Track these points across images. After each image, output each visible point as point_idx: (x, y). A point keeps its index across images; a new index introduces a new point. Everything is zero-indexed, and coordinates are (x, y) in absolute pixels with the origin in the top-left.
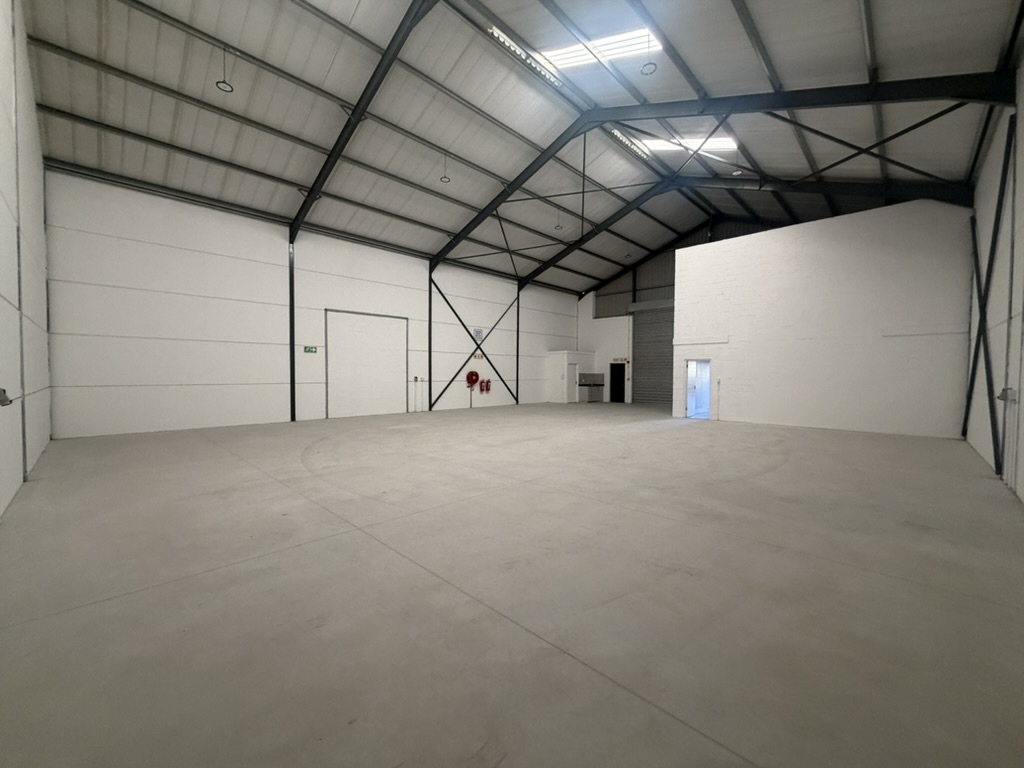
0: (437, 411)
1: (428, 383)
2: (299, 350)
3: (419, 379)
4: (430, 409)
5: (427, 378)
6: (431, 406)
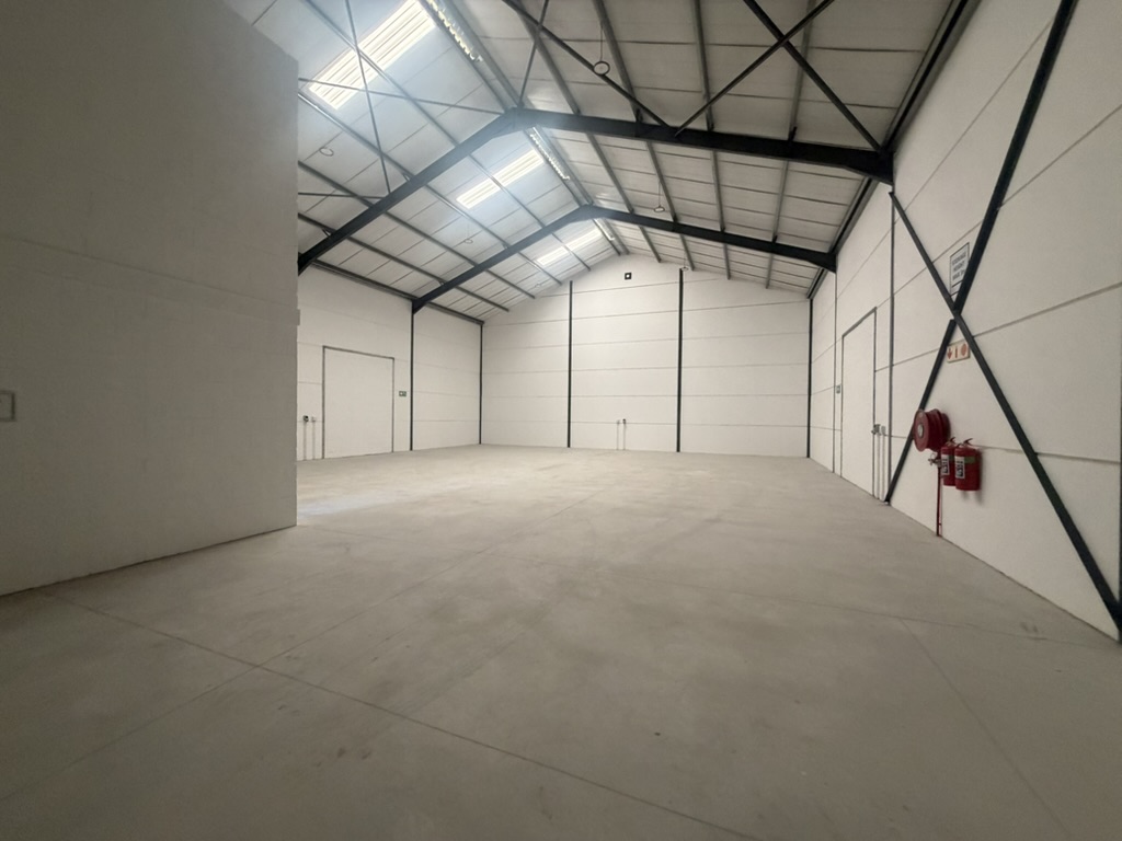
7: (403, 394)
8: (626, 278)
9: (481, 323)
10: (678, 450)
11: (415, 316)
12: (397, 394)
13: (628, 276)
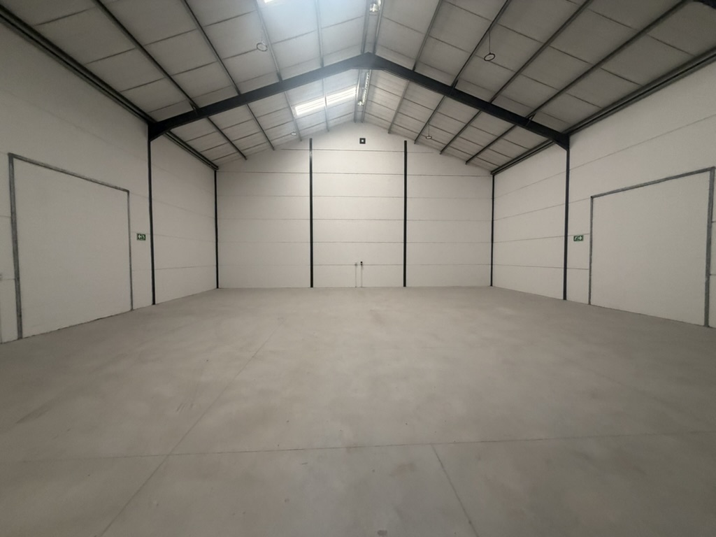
2: (570, 239)
7: (141, 237)
8: (361, 143)
9: (215, 168)
10: (405, 285)
11: (152, 143)
12: (134, 237)
13: (363, 141)
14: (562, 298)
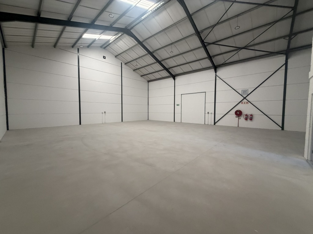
0: (218, 126)
1: (214, 115)
2: (176, 105)
3: (210, 113)
4: (214, 124)
5: (213, 113)
6: (215, 123)
8: (104, 58)
9: (4, 46)
10: (122, 121)
14: (173, 121)
